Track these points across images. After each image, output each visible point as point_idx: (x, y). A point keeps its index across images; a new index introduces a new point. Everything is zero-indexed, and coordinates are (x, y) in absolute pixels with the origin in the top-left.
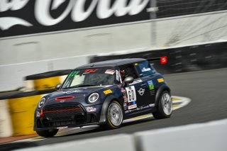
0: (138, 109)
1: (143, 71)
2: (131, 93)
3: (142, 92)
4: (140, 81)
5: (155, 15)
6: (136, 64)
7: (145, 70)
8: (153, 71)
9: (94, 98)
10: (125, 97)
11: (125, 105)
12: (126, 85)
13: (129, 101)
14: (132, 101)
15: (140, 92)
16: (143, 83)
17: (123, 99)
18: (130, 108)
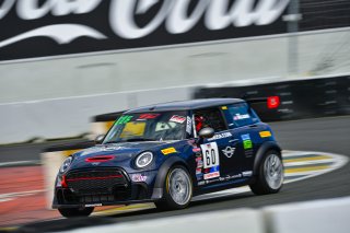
0: (221, 179)
1: (235, 118)
2: (210, 153)
3: (229, 152)
4: (229, 134)
5: (296, 26)
6: (224, 108)
7: (239, 117)
8: (255, 119)
9: (145, 160)
10: (198, 160)
11: (198, 172)
12: (202, 140)
13: (206, 167)
14: (211, 165)
15: (226, 152)
16: (232, 138)
17: (196, 163)
18: (206, 176)
